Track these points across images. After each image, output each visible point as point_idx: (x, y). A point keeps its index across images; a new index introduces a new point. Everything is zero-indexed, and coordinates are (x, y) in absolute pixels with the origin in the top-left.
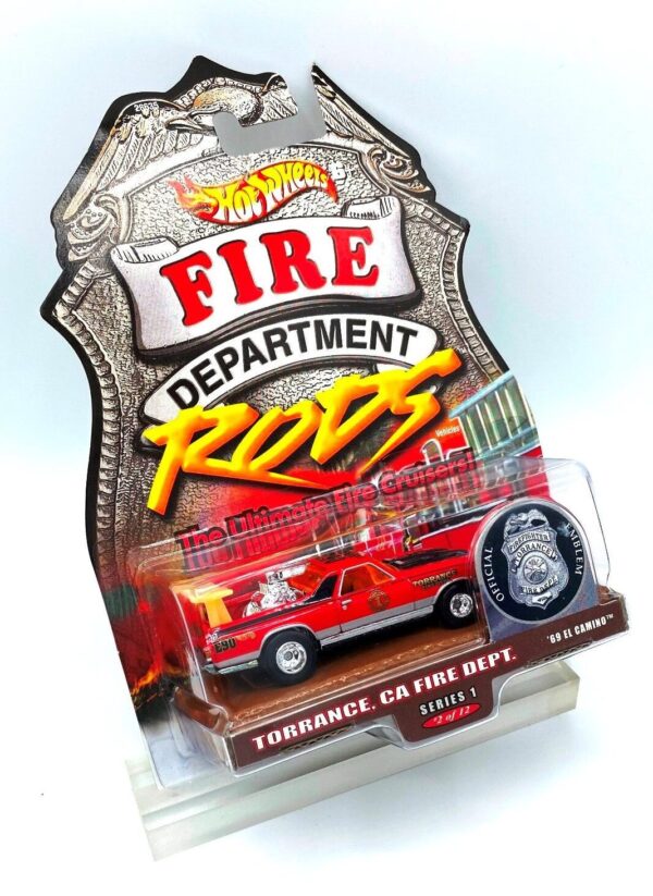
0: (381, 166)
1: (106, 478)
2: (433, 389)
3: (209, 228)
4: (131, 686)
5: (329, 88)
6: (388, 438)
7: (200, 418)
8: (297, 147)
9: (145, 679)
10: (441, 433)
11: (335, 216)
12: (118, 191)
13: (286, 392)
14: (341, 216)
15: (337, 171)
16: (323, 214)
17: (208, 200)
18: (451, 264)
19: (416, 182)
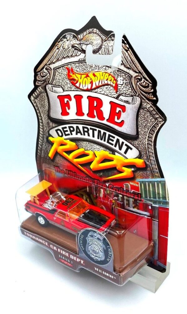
0: (138, 84)
1: (40, 144)
2: (133, 169)
3: (73, 88)
5: (127, 45)
6: (113, 175)
7: (63, 141)
10: (132, 183)
11: (114, 98)
12: (52, 66)
14: (116, 99)
15: (120, 80)
16: (110, 96)
19: (151, 94)
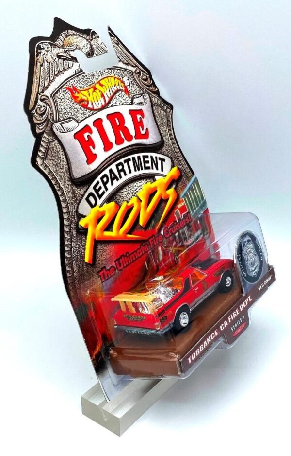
0: (140, 78)
1: (67, 249)
2: (174, 186)
3: (88, 113)
4: (91, 356)
5: (116, 38)
6: (163, 211)
7: (98, 212)
8: (110, 69)
9: (96, 350)
10: (179, 206)
11: (130, 104)
12: (48, 92)
13: (127, 194)
14: (132, 104)
15: (126, 81)
16: (126, 103)
17: (84, 98)
18: (170, 126)
19: (152, 86)
